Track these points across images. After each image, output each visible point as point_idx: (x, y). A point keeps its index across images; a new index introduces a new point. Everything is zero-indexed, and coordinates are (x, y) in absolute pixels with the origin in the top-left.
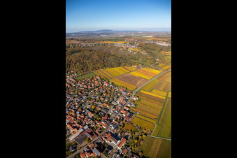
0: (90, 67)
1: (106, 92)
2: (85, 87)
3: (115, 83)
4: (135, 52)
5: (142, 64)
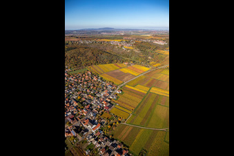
4: (128, 49)
5: (134, 62)
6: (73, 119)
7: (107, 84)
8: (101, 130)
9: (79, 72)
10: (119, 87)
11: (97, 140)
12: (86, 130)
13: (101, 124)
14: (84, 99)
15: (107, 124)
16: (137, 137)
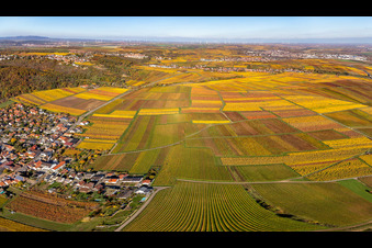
0: (4, 93)
1: (34, 121)
3: (48, 110)
4: (83, 66)
5: (97, 83)
6: (12, 165)
7: (58, 117)
9: (1, 108)
10: (81, 118)
11: (65, 177)
13: (67, 162)
14: (21, 141)
15: (76, 161)
16: (139, 159)
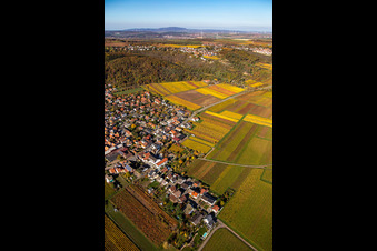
0: (137, 80)
1: (156, 111)
2: (127, 104)
3: (171, 101)
4: (210, 60)
5: (219, 79)
6: (126, 152)
7: (177, 110)
8: (169, 165)
9: (131, 93)
10: (195, 114)
11: (164, 177)
12: (148, 166)
13: (169, 159)
14: (140, 129)
15: (177, 159)
16: (223, 175)
